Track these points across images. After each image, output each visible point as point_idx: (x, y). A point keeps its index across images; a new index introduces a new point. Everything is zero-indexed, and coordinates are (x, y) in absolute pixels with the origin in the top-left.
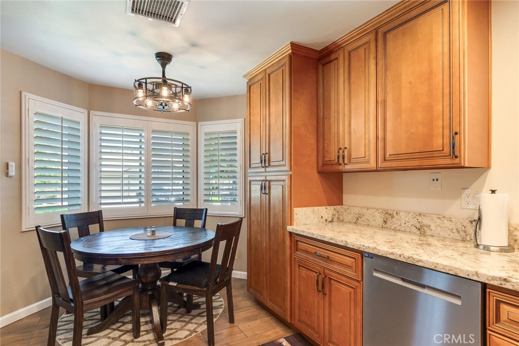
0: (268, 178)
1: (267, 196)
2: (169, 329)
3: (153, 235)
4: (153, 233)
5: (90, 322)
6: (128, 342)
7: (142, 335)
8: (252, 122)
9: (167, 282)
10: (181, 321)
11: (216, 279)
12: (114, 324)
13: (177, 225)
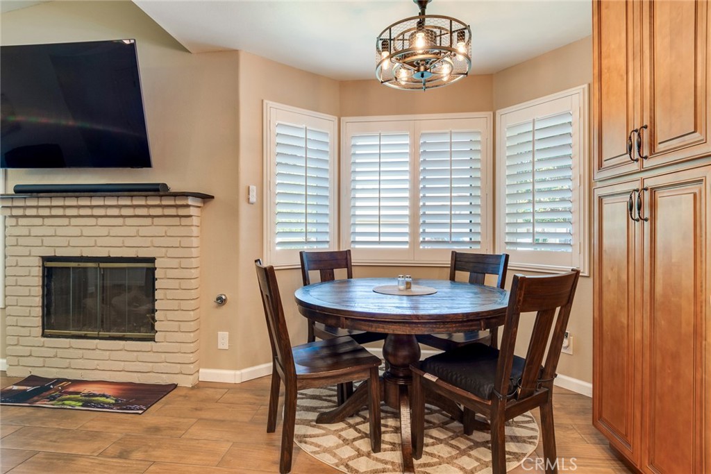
0: (648, 184)
1: (647, 224)
2: (427, 453)
3: (407, 289)
4: (408, 285)
5: (326, 404)
6: (362, 453)
7: (385, 450)
8: (604, 71)
9: (422, 372)
10: (452, 446)
11: (516, 387)
12: (352, 416)
13: (456, 280)
